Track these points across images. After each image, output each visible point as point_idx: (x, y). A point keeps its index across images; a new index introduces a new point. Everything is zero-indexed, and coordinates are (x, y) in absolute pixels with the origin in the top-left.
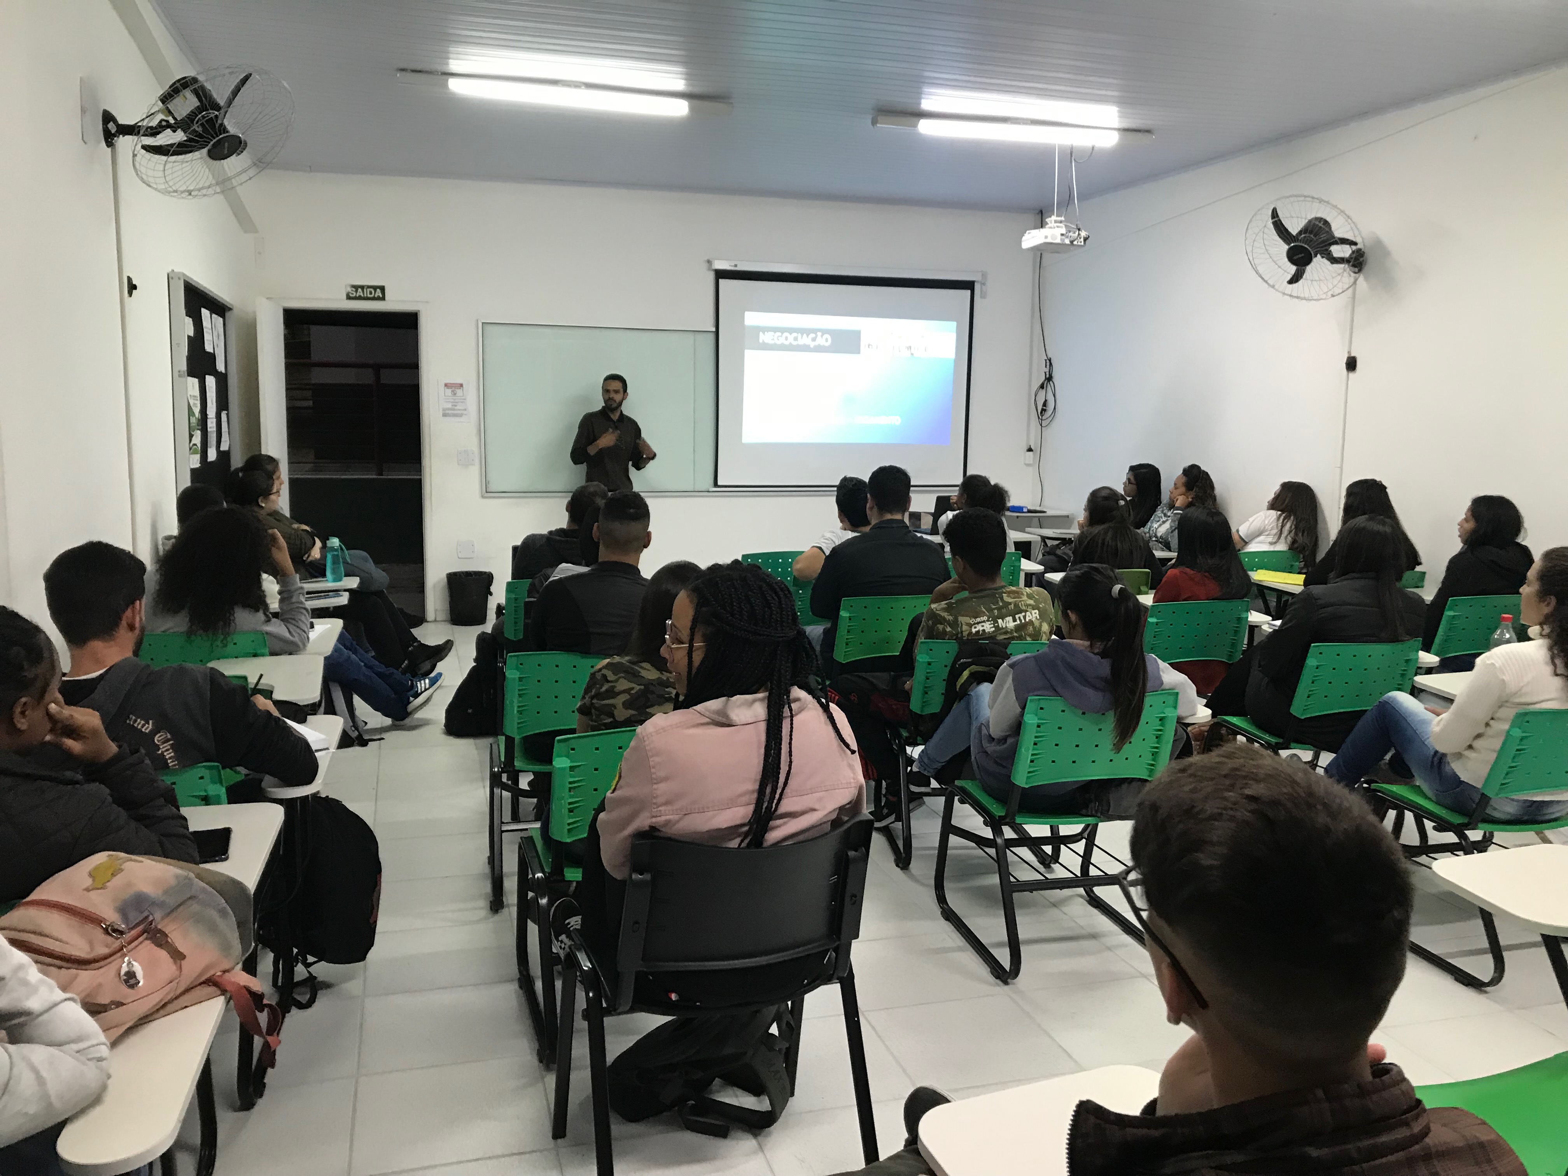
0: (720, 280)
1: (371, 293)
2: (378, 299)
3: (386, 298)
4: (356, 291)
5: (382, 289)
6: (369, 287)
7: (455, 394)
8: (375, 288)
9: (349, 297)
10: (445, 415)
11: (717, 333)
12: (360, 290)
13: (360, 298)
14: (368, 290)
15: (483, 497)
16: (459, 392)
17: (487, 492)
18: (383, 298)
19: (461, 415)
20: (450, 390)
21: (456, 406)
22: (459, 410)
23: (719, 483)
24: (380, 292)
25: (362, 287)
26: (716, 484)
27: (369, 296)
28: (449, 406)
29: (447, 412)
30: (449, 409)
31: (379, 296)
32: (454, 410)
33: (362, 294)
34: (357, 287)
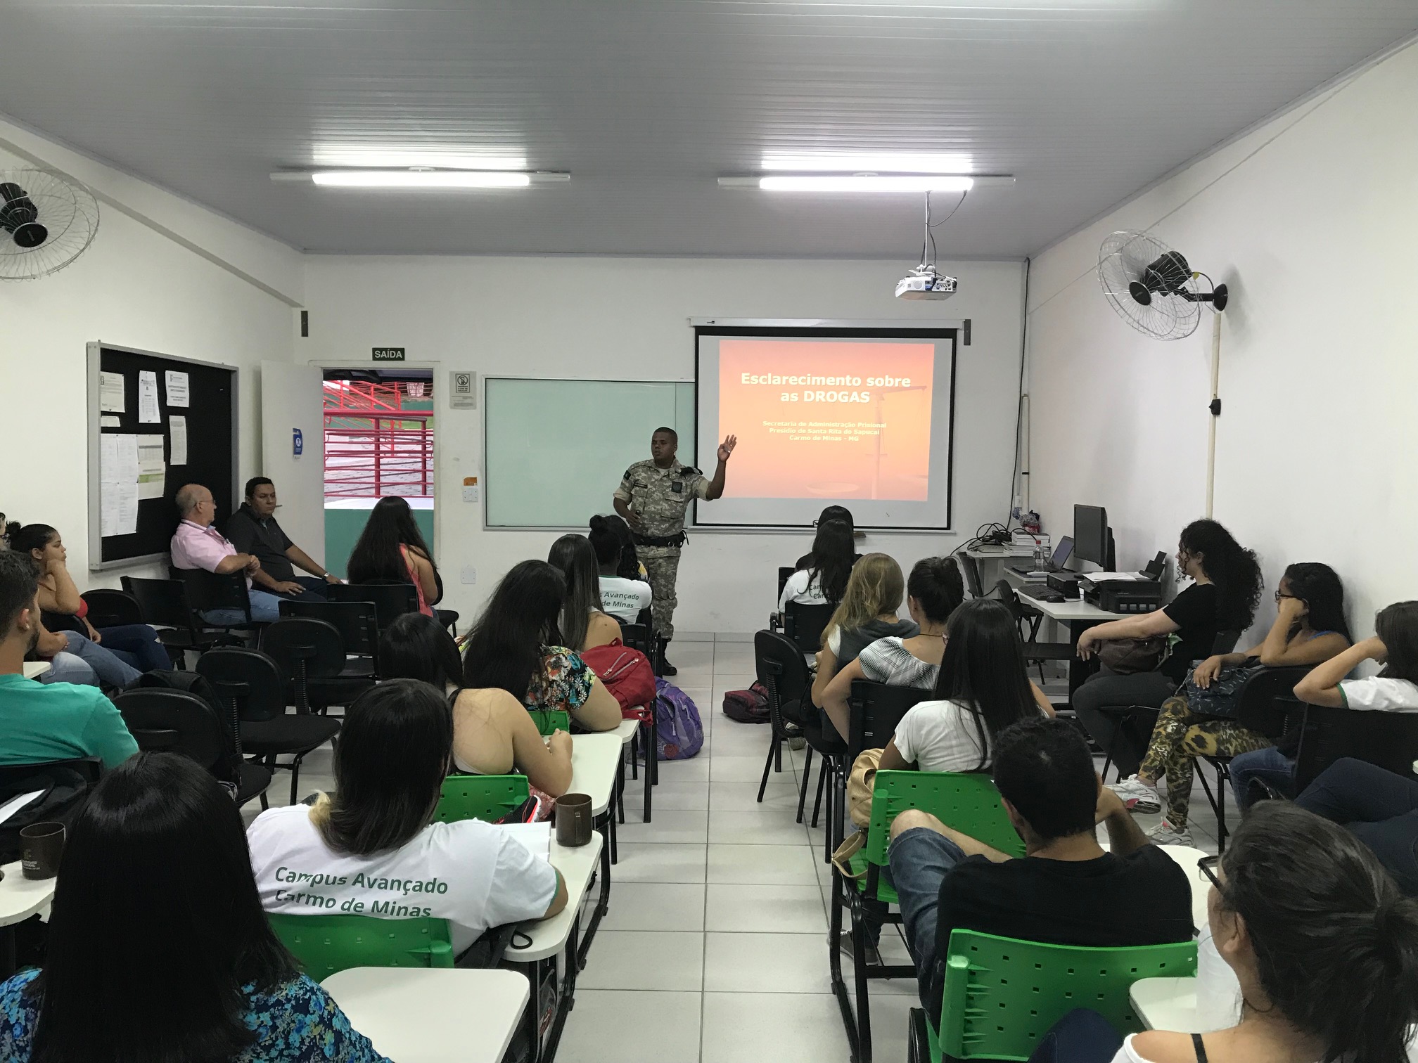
0: (700, 336)
1: (393, 354)
2: (399, 359)
3: (406, 359)
4: (381, 354)
5: (402, 350)
6: (391, 349)
8: (396, 350)
9: (375, 359)
11: (696, 384)
12: (384, 352)
13: (384, 359)
14: (391, 352)
15: (484, 530)
17: (488, 526)
18: (403, 359)
23: (698, 522)
24: (399, 354)
25: (386, 350)
26: (695, 522)
27: (391, 357)
31: (399, 357)
33: (385, 355)
34: (381, 350)
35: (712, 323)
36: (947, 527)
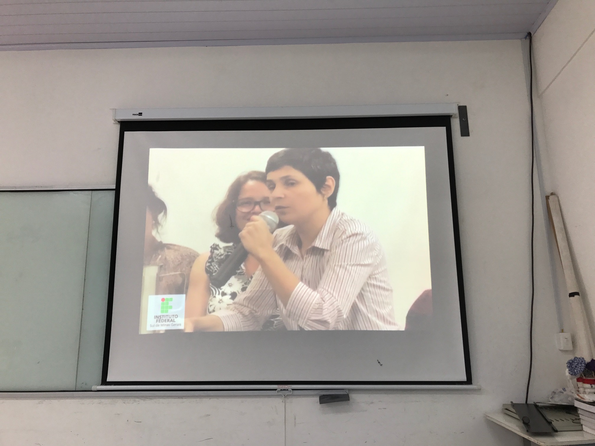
0: (126, 133)
11: (117, 190)
23: (109, 379)
26: (104, 382)
35: (139, 115)
36: (466, 381)
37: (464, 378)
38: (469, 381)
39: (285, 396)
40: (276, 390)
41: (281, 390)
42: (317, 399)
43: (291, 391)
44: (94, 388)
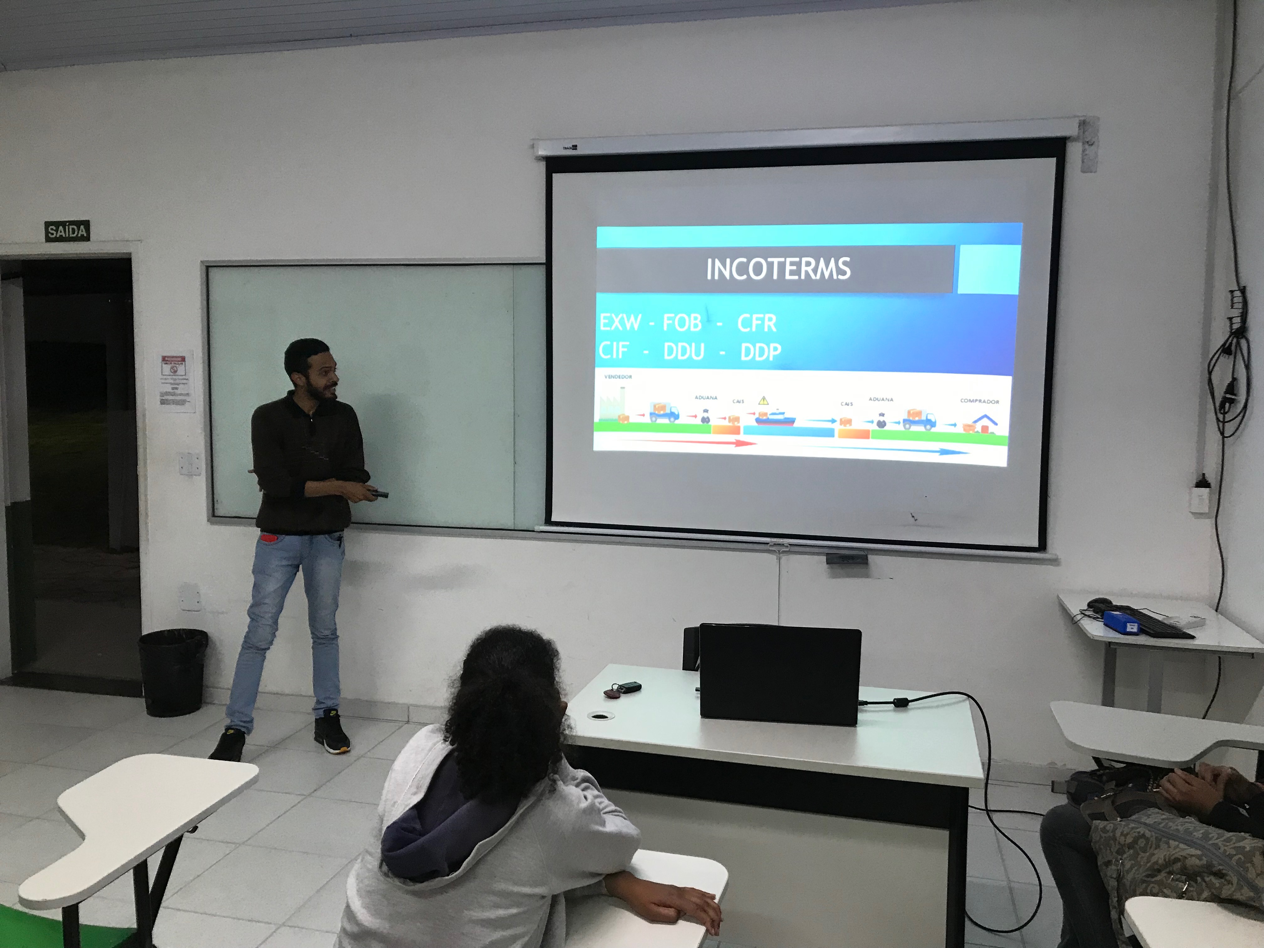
1: (74, 231)
2: (83, 238)
3: (91, 238)
4: (57, 231)
5: (86, 224)
6: (72, 223)
7: (175, 372)
8: (78, 223)
9: (48, 240)
10: (163, 402)
11: (548, 266)
12: (61, 228)
13: (62, 239)
14: (71, 227)
15: (209, 523)
16: (181, 369)
18: (88, 239)
19: (182, 403)
20: (169, 366)
21: (177, 389)
22: (181, 394)
23: (554, 518)
24: (82, 230)
25: (63, 224)
26: (548, 521)
27: (72, 235)
28: (168, 388)
29: (165, 397)
30: (167, 393)
31: (82, 235)
32: (174, 394)
33: (63, 234)
34: (57, 224)
35: (573, 149)
36: (1038, 547)
37: (1036, 544)
38: (1043, 546)
39: (779, 551)
40: (768, 544)
41: (775, 544)
42: (824, 558)
43: (788, 546)
44: (537, 528)
